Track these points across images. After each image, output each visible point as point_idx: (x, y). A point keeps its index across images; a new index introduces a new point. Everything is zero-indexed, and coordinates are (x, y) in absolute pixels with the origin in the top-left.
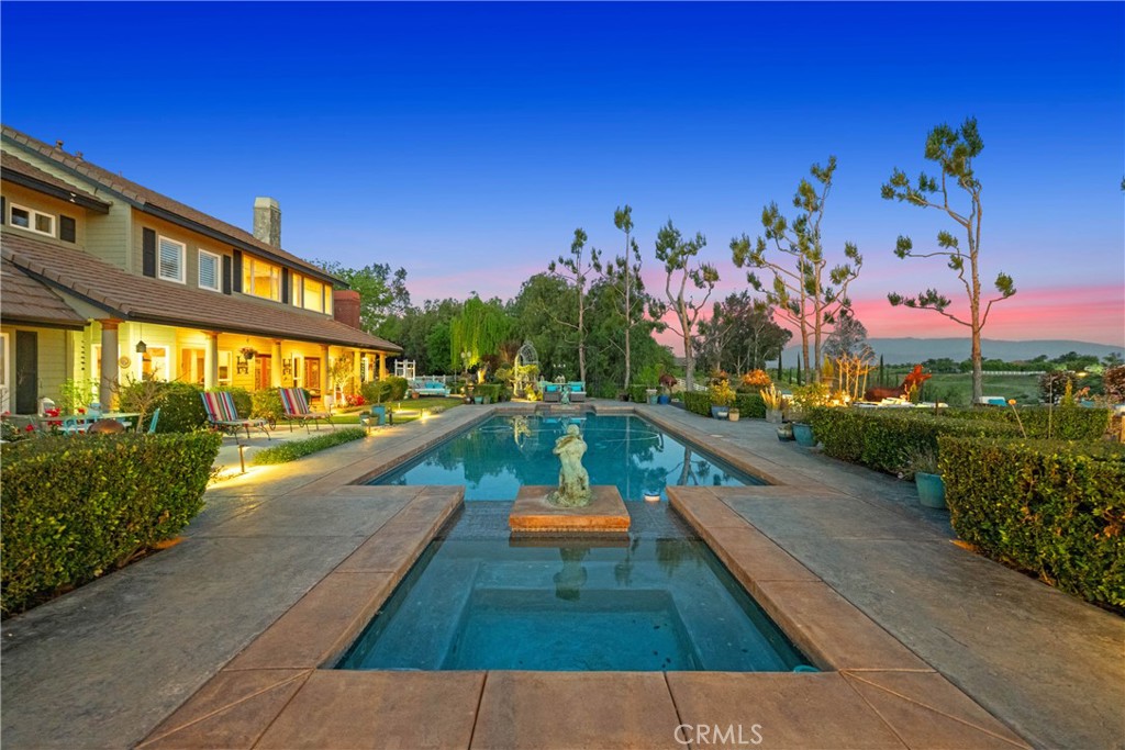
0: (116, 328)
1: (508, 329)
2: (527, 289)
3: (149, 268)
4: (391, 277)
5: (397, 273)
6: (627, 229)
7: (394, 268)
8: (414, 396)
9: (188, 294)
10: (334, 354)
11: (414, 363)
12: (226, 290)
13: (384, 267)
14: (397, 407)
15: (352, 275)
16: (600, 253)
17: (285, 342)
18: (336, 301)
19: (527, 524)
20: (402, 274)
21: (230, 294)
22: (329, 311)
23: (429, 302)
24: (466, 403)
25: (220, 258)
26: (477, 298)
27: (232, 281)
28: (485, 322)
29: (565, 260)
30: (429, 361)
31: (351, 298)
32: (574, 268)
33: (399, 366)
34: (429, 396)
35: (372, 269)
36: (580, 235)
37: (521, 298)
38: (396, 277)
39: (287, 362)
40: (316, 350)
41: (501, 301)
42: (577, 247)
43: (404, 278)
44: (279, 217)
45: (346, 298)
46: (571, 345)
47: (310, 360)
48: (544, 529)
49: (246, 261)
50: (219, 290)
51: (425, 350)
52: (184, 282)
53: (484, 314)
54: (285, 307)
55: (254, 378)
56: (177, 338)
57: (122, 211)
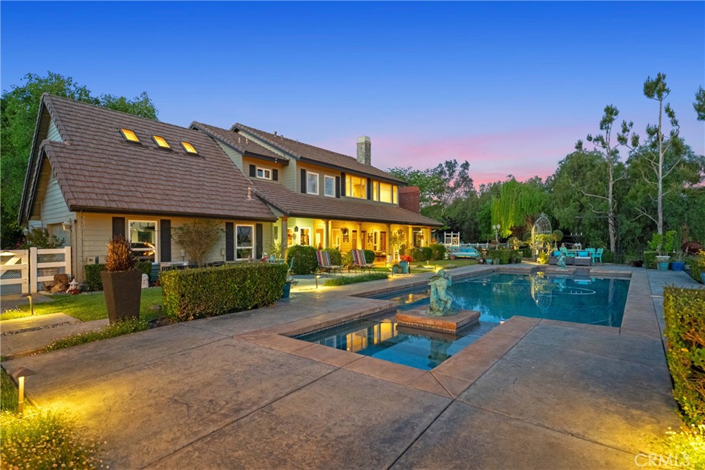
0: (286, 220)
1: (540, 204)
2: (563, 167)
3: (304, 190)
4: (458, 169)
5: (462, 166)
6: (660, 96)
7: (460, 162)
8: (451, 258)
9: (320, 200)
10: (395, 229)
11: (459, 234)
12: (338, 196)
13: (453, 162)
14: (426, 264)
15: (419, 174)
16: (631, 124)
17: (364, 223)
18: (400, 195)
19: (404, 319)
20: (466, 166)
21: (339, 197)
22: (395, 202)
23: (483, 186)
24: (480, 263)
25: (334, 178)
26: (514, 179)
27: (341, 190)
28: (519, 200)
29: (594, 137)
30: (480, 232)
31: (413, 191)
32: (603, 143)
33: (447, 236)
34: (465, 258)
35: (444, 166)
36: (611, 112)
37: (559, 175)
38: (461, 169)
39: (370, 235)
40: (383, 227)
41: (540, 179)
42: (606, 123)
43: (467, 169)
44: (370, 147)
45: (410, 191)
46: (600, 215)
47: (383, 233)
48: (412, 324)
49: (348, 179)
50: (334, 196)
51: (476, 224)
52: (318, 194)
53: (518, 193)
54: (369, 202)
55: (351, 244)
56: (314, 223)
57: (293, 162)
